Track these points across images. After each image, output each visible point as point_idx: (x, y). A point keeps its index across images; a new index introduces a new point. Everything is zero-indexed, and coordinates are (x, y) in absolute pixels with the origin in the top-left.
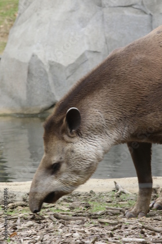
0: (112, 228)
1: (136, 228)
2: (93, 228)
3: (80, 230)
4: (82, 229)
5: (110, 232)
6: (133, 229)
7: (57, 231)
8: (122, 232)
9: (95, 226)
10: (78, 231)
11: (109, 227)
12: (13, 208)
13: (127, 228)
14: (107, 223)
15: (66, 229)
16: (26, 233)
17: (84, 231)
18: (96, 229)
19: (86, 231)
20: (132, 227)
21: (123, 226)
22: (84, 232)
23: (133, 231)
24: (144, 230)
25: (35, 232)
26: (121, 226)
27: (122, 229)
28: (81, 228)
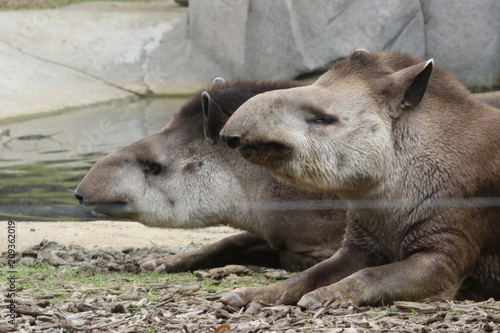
0: (425, 319)
1: (475, 320)
2: (385, 319)
3: (359, 322)
4: (364, 321)
5: (421, 327)
6: (468, 322)
7: (311, 323)
8: (446, 327)
9: (390, 315)
10: (356, 324)
11: (419, 317)
12: (219, 278)
13: (455, 320)
14: (415, 309)
15: (330, 319)
16: (247, 326)
17: (368, 324)
18: (393, 320)
19: (371, 324)
20: (467, 317)
21: (449, 316)
22: (367, 326)
23: (468, 325)
24: (491, 324)
25: (267, 325)
26: (443, 316)
27: (446, 322)
28: (361, 318)
